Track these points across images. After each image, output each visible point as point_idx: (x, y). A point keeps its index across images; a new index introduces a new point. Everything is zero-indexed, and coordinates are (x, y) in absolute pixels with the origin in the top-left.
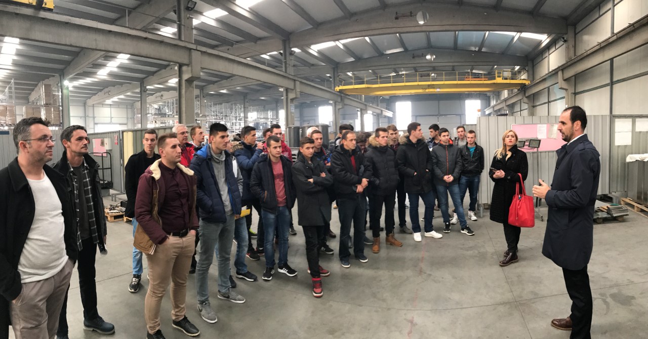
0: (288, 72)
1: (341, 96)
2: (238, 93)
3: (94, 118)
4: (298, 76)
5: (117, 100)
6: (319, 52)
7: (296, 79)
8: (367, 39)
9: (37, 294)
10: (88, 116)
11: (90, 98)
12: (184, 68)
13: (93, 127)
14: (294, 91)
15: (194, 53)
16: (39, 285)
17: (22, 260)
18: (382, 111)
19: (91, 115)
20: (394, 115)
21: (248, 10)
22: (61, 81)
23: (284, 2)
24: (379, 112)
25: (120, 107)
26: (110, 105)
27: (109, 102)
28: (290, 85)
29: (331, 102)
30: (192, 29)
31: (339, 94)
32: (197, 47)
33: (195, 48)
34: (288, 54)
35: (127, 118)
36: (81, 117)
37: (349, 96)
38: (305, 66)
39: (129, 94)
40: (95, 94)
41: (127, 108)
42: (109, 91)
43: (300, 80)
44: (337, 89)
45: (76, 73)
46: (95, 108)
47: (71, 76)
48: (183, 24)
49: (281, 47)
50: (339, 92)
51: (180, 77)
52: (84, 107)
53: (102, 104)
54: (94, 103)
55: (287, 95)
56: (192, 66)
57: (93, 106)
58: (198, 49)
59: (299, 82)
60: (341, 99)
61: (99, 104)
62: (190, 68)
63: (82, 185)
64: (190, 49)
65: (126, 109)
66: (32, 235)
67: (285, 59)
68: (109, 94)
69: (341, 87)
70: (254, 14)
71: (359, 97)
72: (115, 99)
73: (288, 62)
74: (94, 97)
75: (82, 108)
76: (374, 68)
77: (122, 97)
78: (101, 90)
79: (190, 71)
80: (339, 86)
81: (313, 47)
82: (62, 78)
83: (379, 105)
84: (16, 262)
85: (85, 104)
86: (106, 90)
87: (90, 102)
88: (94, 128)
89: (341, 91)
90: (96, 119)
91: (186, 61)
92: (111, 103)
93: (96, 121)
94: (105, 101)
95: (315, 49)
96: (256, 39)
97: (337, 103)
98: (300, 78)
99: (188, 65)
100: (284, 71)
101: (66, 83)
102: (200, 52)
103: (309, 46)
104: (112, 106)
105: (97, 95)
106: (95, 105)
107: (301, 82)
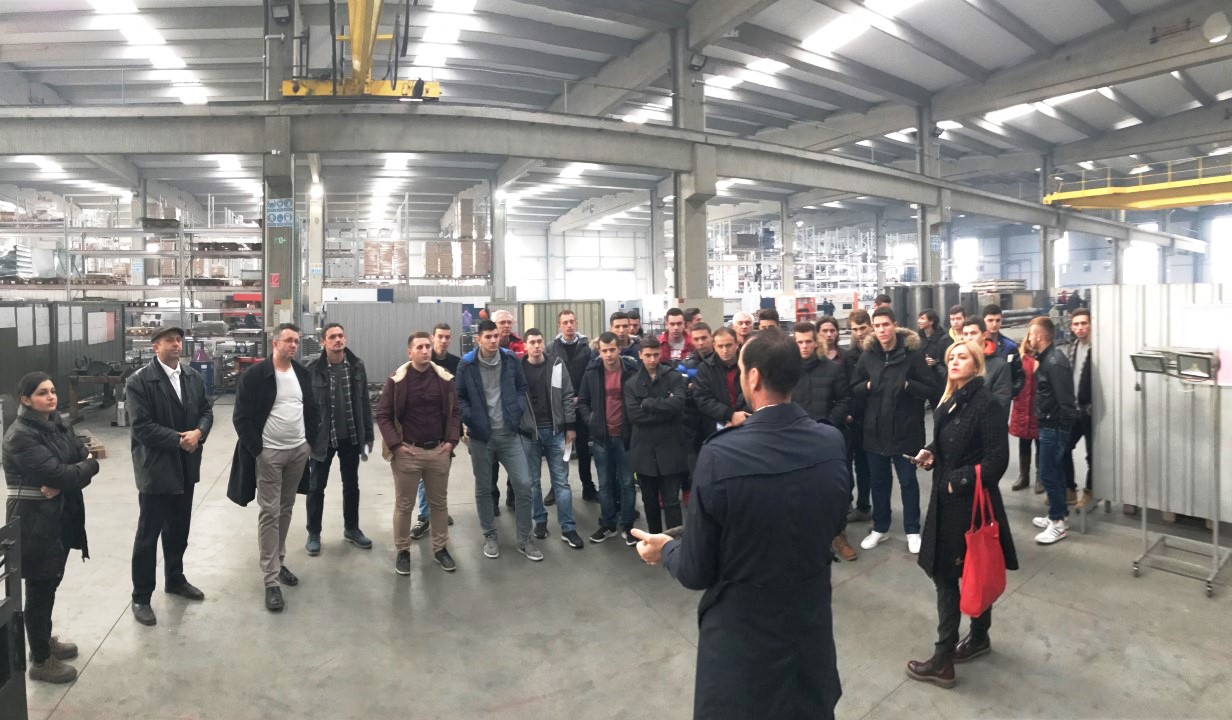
0: (927, 173)
1: (1059, 215)
2: (862, 206)
3: (565, 258)
4: (950, 179)
5: (613, 222)
6: (1006, 126)
7: (943, 184)
8: (1107, 92)
9: (272, 458)
10: (552, 256)
11: (556, 219)
12: (684, 178)
13: (562, 277)
14: (938, 209)
15: (701, 151)
16: (275, 452)
17: (265, 431)
18: (1173, 240)
19: (558, 252)
20: (1208, 248)
21: (831, 56)
22: (491, 193)
23: (971, 5)
24: (1167, 242)
25: (620, 234)
26: (599, 232)
27: (596, 225)
28: (930, 197)
29: (1037, 227)
30: (702, 103)
31: (1051, 209)
32: (706, 139)
33: (703, 140)
34: (926, 134)
35: (635, 258)
36: (538, 258)
37: (1080, 212)
38: (985, 153)
39: (636, 209)
40: (565, 212)
41: (634, 238)
42: (592, 206)
43: (950, 186)
44: (1048, 199)
45: (519, 176)
46: (567, 239)
47: (509, 183)
48: (681, 96)
49: (915, 120)
50: (1051, 205)
51: (676, 193)
52: (544, 238)
53: (581, 230)
54: (565, 228)
55: (923, 218)
56: (696, 176)
57: (564, 235)
58: (709, 142)
59: (949, 192)
60: (1058, 221)
61: (575, 229)
62: (692, 178)
63: (340, 382)
64: (694, 143)
65: (632, 240)
66: (273, 413)
67: (921, 144)
68: (592, 212)
69: (1057, 196)
70: (844, 64)
71: (1113, 215)
72: (609, 219)
73: (926, 152)
74: (563, 217)
75: (541, 241)
76: (1140, 149)
77: (623, 215)
78: (575, 205)
79: (693, 183)
80: (1052, 194)
81: (989, 116)
82: (493, 186)
83: (1168, 228)
84: (260, 432)
85: (547, 231)
86: (586, 203)
87: (557, 227)
88: (564, 279)
89: (1056, 204)
90: (567, 259)
91: (684, 166)
92: (601, 229)
93: (568, 266)
94: (586, 225)
95: (994, 122)
96: (865, 107)
97: (1050, 230)
98: (952, 182)
99: (689, 172)
100: (918, 171)
101: (500, 194)
102: (714, 148)
103: (981, 114)
104: (602, 235)
105: (568, 214)
106: (566, 233)
107: (955, 192)
